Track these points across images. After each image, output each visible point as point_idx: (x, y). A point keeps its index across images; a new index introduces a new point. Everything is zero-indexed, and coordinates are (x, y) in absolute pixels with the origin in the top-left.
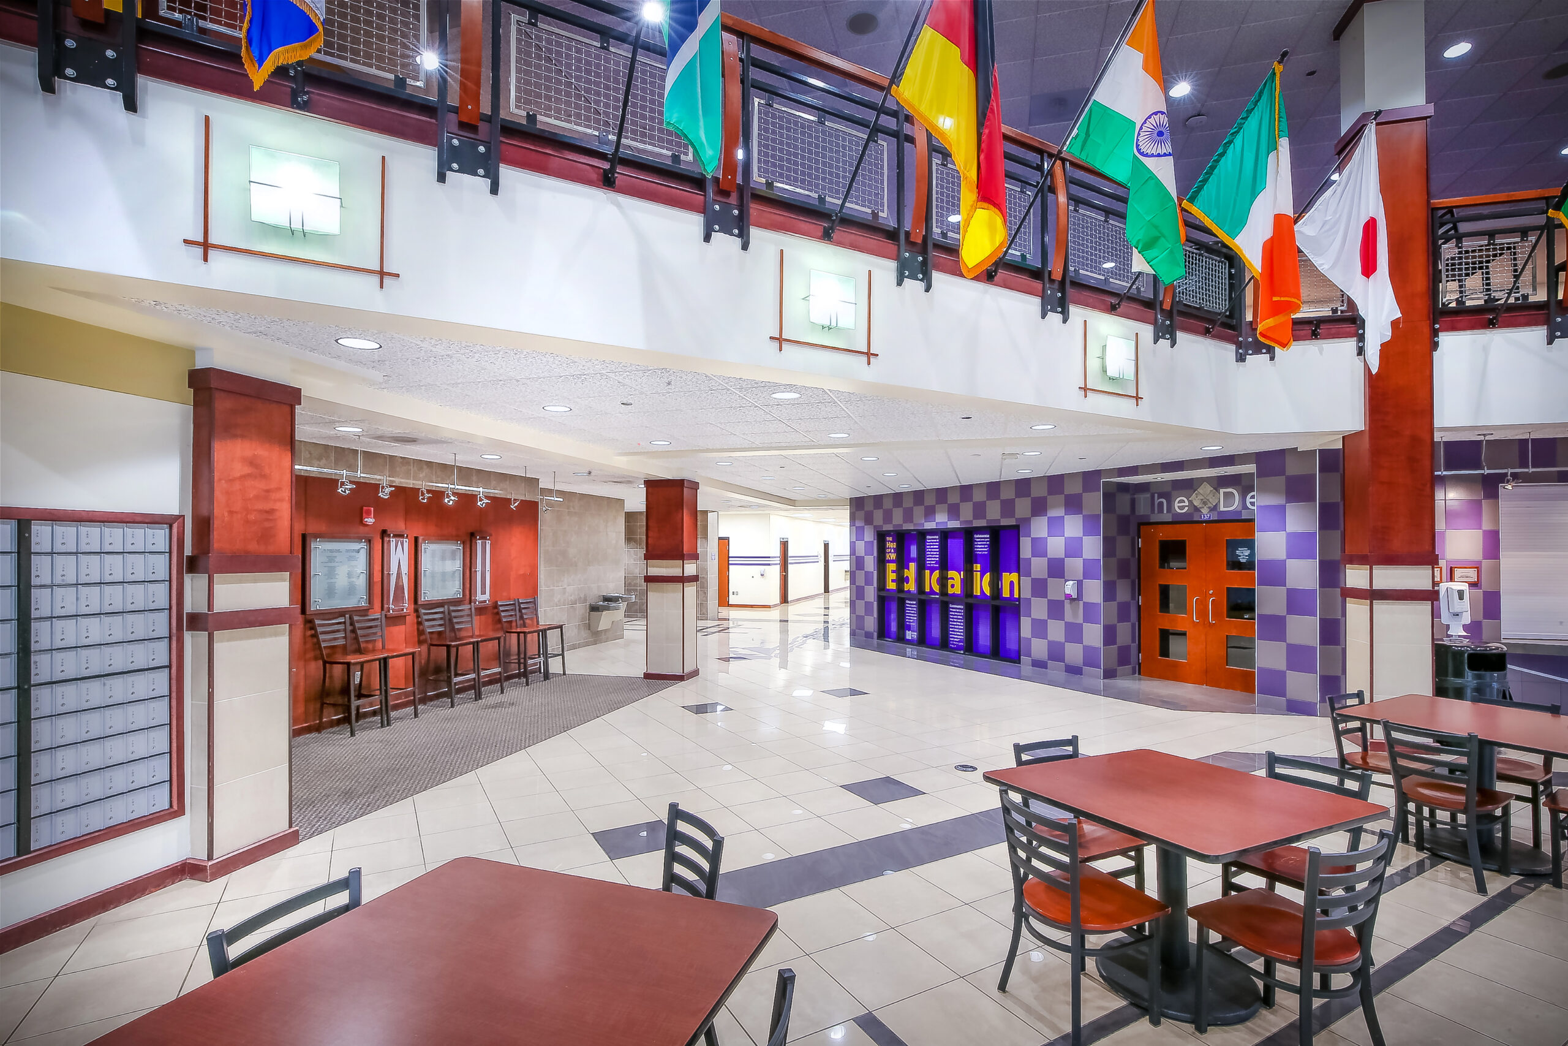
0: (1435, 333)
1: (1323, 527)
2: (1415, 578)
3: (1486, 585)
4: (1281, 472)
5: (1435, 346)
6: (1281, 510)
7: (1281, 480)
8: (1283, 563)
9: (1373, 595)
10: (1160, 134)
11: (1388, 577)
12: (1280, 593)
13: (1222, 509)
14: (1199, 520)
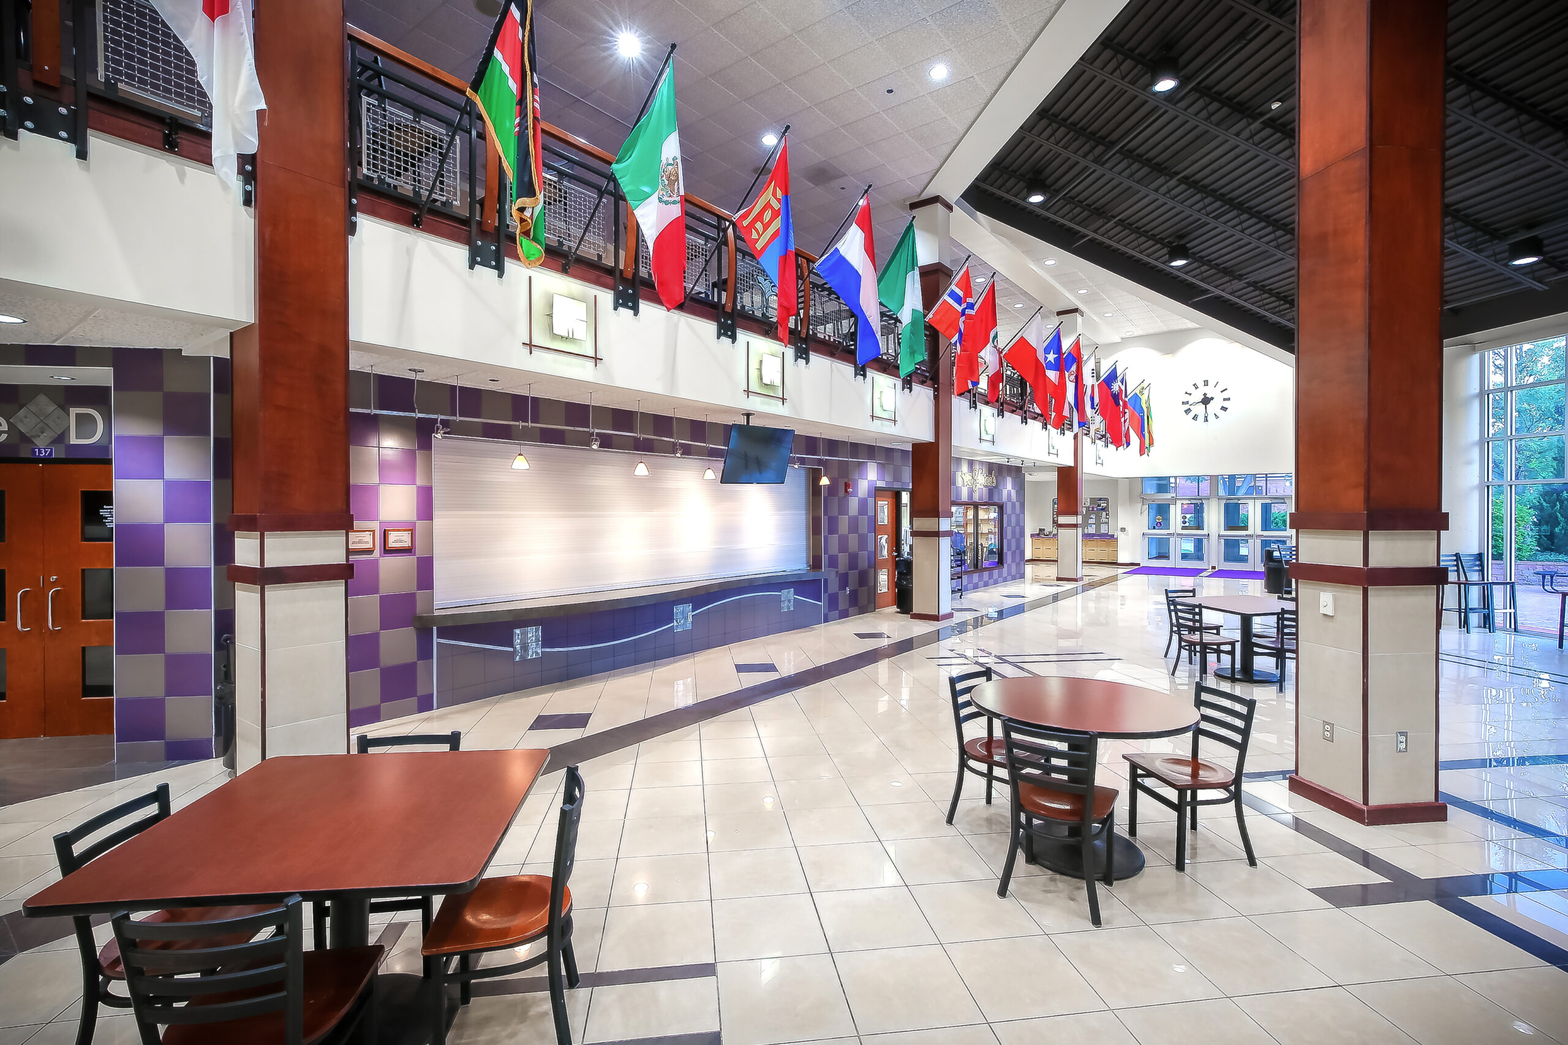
0: (352, 210)
1: (217, 475)
3: (419, 552)
4: (157, 385)
5: (352, 228)
6: (156, 445)
7: (157, 397)
8: (160, 528)
9: (265, 576)
11: (286, 549)
12: (156, 574)
13: (74, 440)
14: (29, 455)
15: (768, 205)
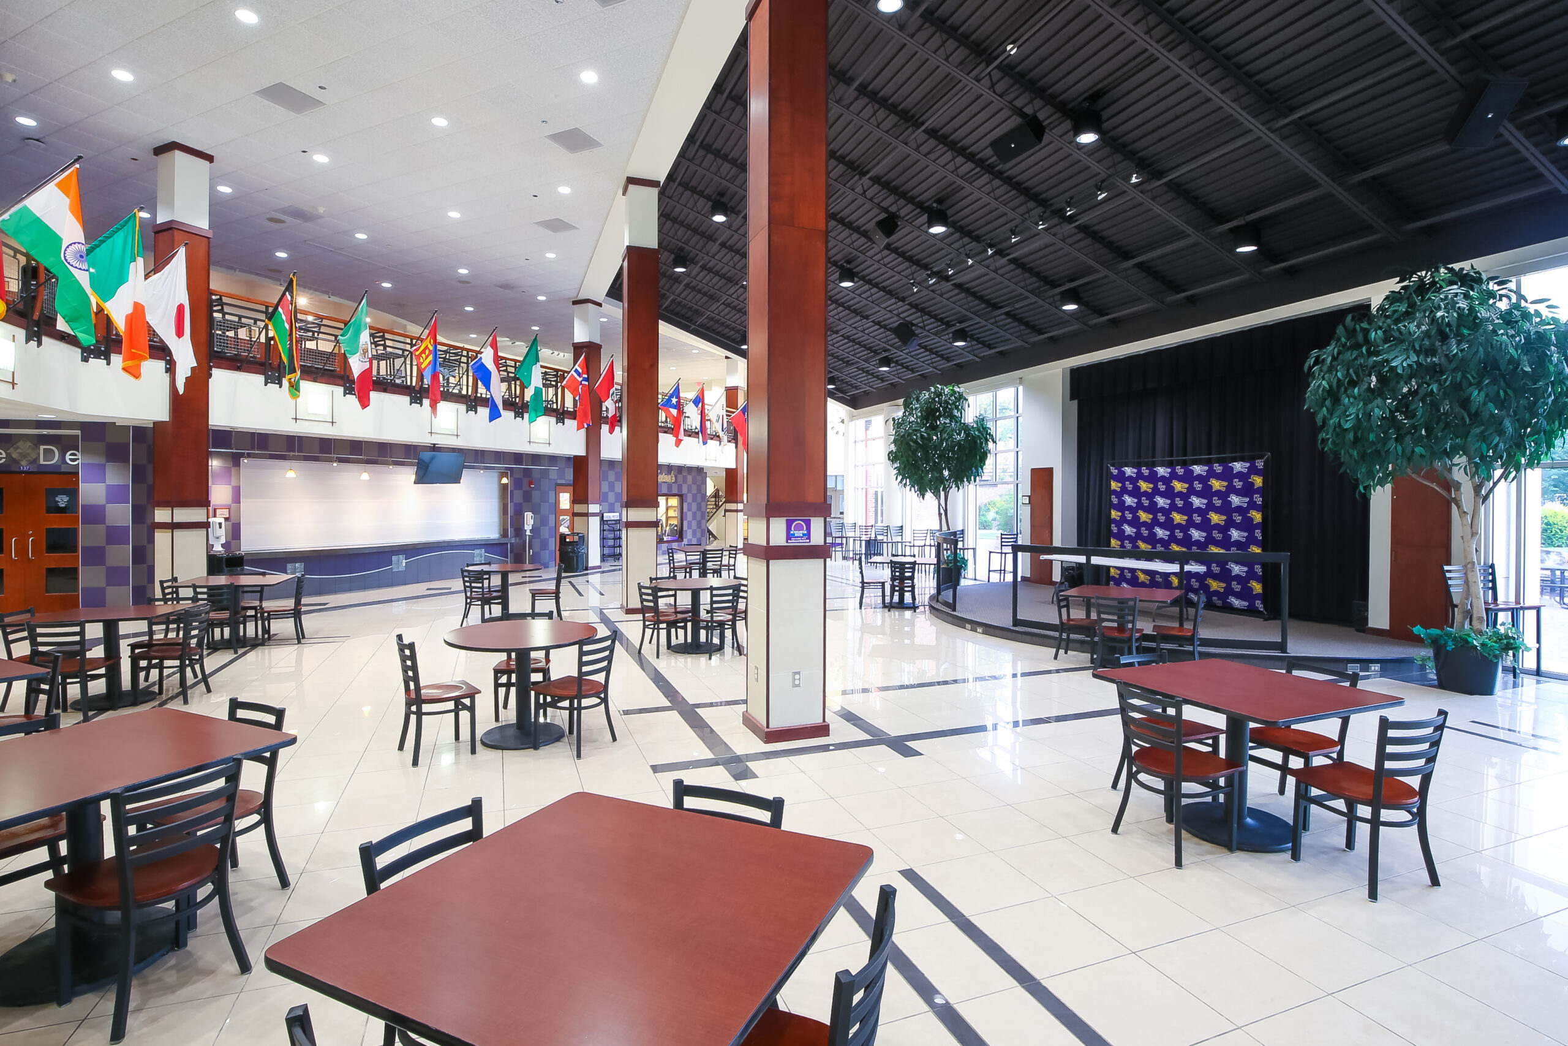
0: (210, 368)
1: (134, 482)
2: (195, 515)
3: (233, 520)
4: (102, 440)
5: (210, 375)
6: (103, 467)
7: (102, 445)
8: (104, 507)
9: (173, 526)
10: (81, 256)
11: (183, 515)
12: (101, 529)
13: (42, 462)
14: (17, 470)
15: (427, 347)
